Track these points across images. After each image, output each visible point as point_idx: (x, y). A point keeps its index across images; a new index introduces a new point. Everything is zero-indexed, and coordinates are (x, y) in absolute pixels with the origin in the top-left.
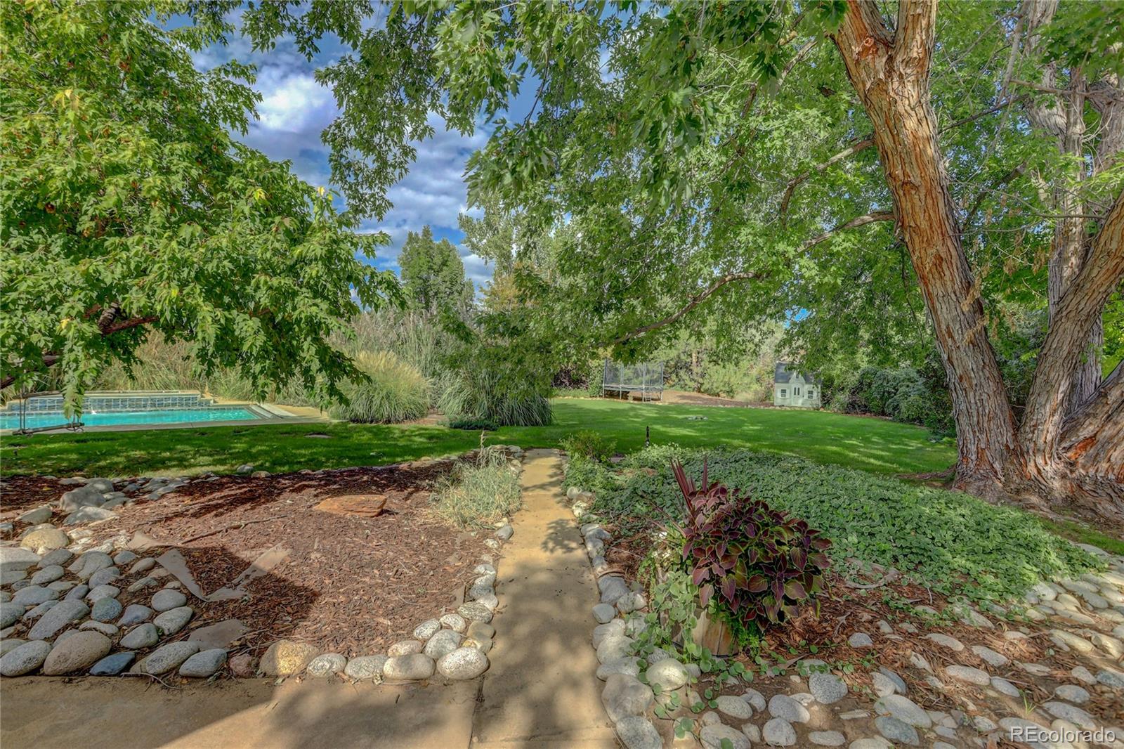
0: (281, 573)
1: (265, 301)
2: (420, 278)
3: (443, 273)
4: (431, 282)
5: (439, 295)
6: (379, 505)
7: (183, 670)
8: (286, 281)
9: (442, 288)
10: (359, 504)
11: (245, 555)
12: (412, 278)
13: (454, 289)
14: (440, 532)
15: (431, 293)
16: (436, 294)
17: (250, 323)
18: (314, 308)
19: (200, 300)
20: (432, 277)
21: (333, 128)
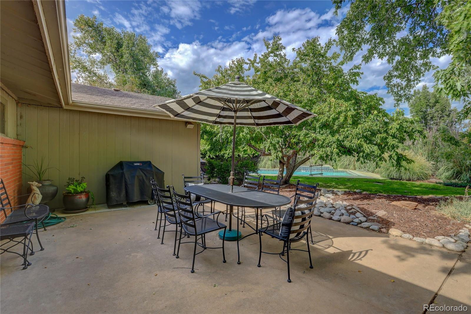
0: (385, 217)
1: (379, 141)
2: (421, 112)
3: (437, 107)
4: (428, 112)
5: (434, 119)
6: (415, 206)
7: (370, 228)
8: (384, 135)
9: (436, 115)
10: (407, 204)
11: (373, 211)
12: (416, 112)
13: (444, 114)
14: (443, 218)
15: (429, 118)
16: (432, 118)
17: (375, 147)
18: (394, 142)
19: (363, 143)
20: (429, 110)
21: (388, 74)
